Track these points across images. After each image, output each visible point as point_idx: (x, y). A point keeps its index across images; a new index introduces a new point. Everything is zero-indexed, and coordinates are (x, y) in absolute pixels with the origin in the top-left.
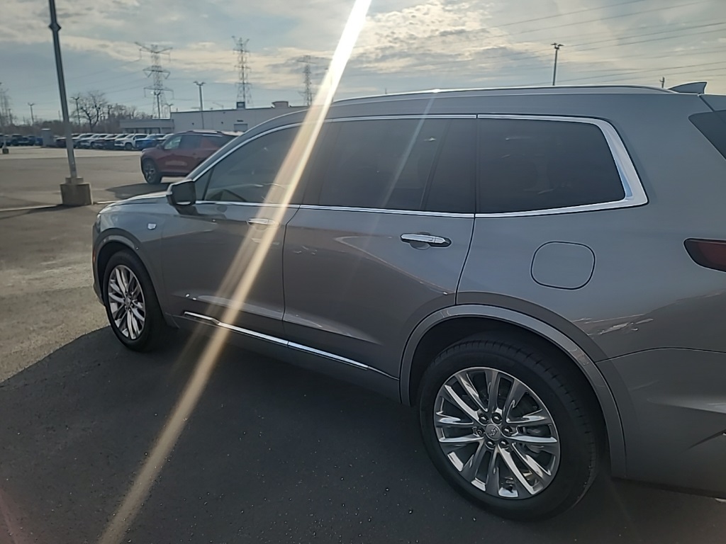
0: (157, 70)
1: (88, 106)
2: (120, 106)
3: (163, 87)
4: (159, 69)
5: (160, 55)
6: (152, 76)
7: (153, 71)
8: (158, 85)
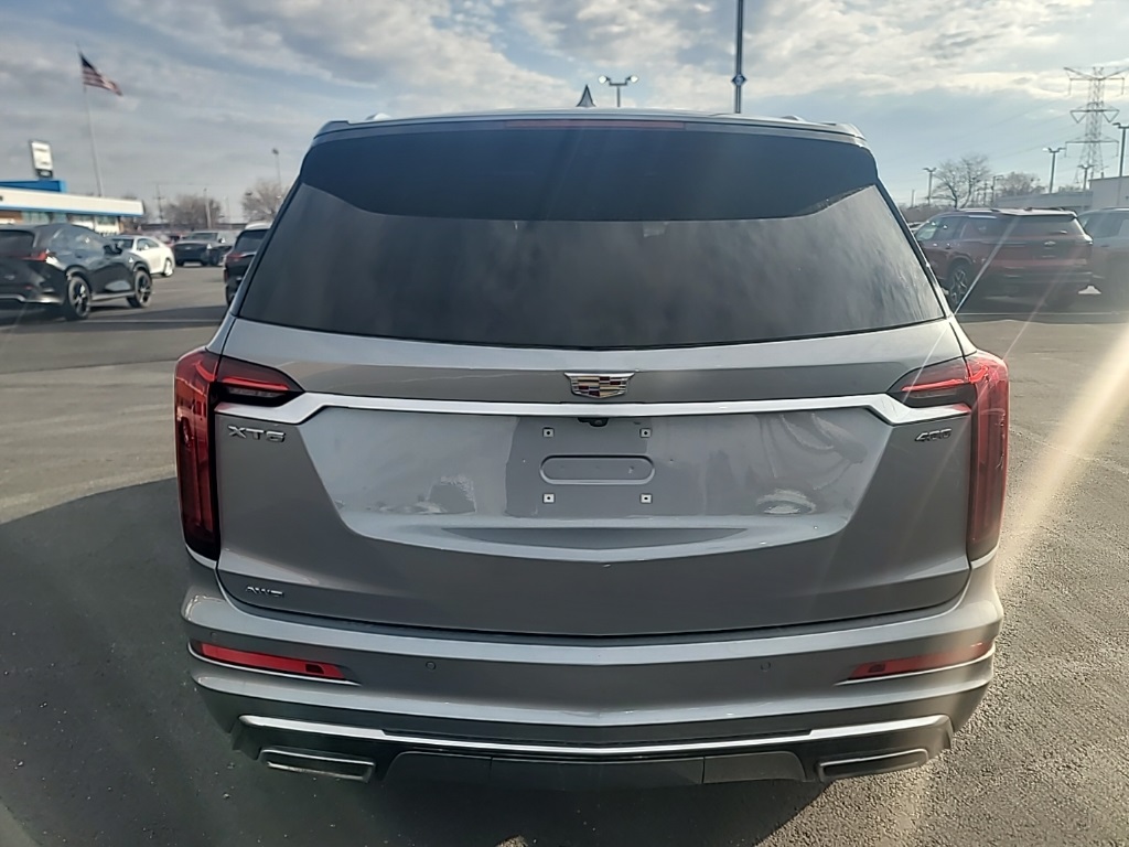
0: (1096, 109)
1: (957, 179)
2: (1017, 176)
3: (1101, 138)
4: (1101, 107)
5: (1107, 82)
6: (1084, 120)
7: (1088, 111)
8: (1094, 135)
